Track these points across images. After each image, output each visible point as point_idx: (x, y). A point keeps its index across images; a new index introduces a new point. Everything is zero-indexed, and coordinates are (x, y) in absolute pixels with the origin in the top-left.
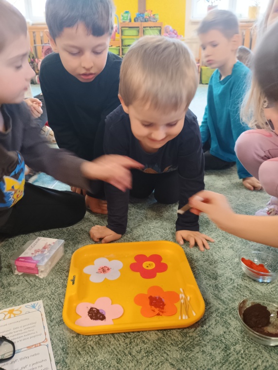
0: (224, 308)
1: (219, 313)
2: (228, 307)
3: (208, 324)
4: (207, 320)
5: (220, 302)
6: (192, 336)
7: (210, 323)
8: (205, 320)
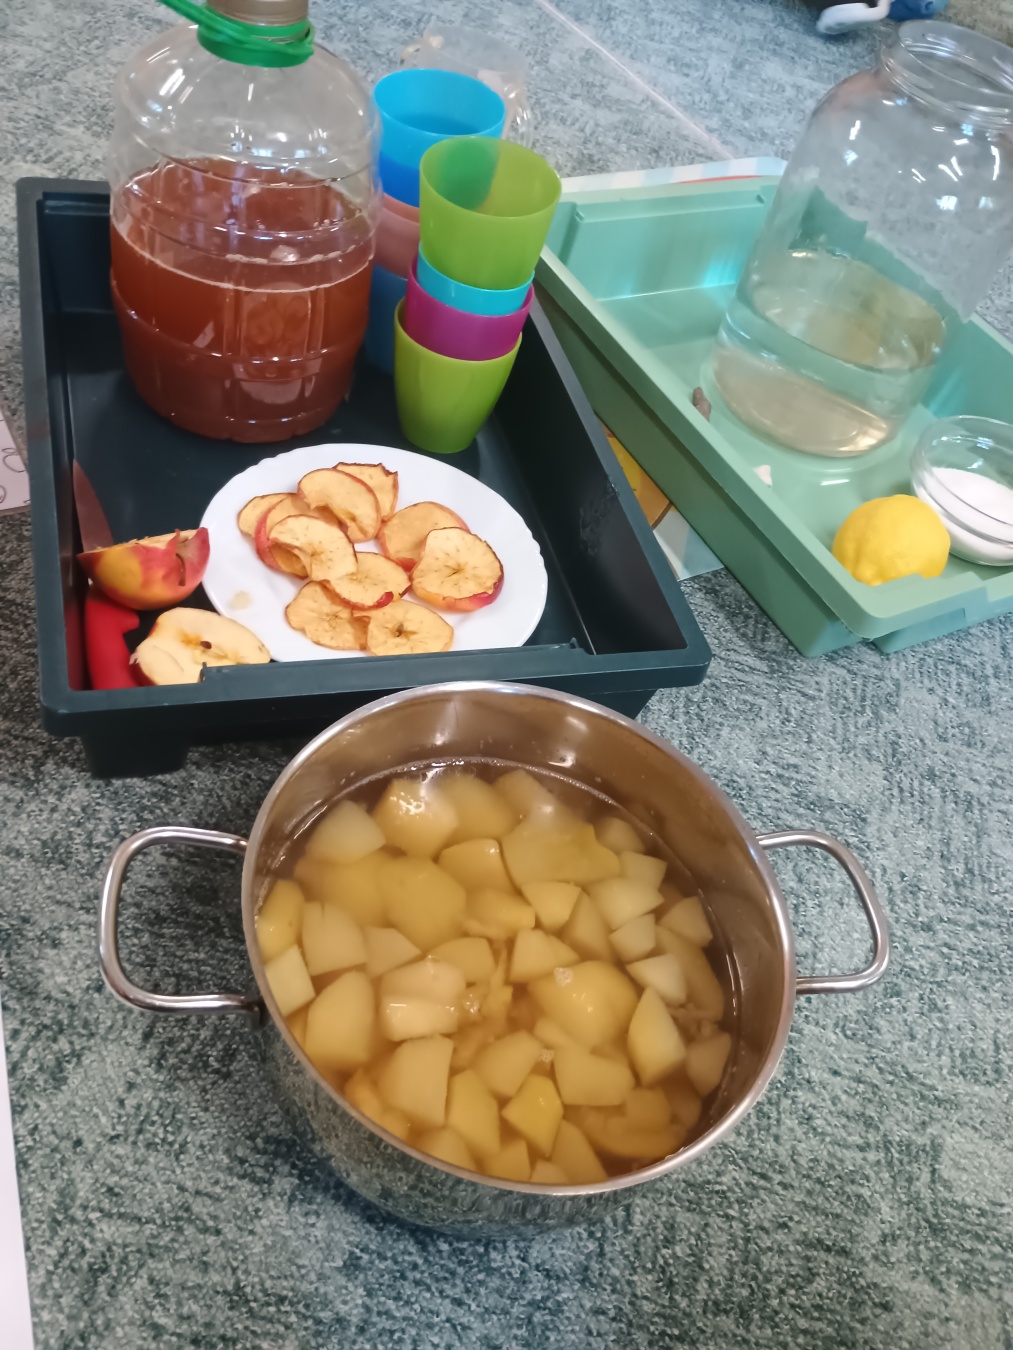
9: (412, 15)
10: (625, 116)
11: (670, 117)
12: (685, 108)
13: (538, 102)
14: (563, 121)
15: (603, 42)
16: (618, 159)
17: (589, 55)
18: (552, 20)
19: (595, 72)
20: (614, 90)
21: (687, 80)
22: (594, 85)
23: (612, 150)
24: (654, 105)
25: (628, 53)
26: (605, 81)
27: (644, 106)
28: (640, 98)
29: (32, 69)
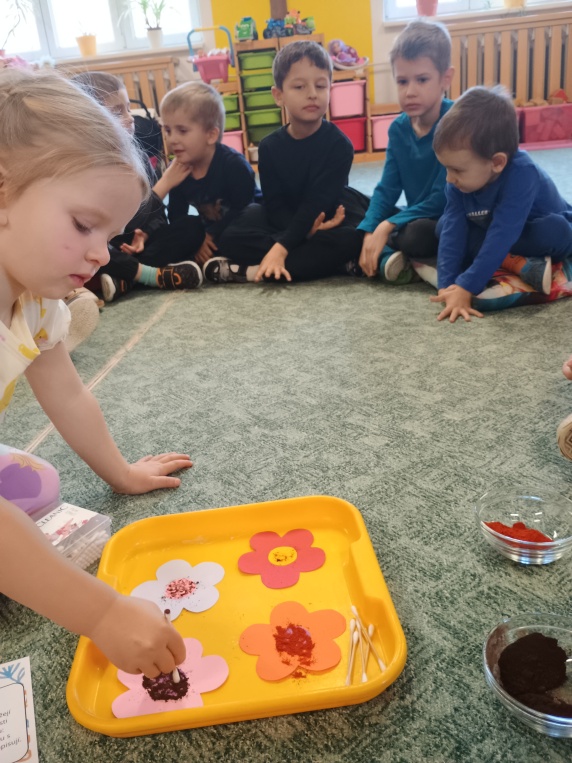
0: (455, 649)
1: (443, 661)
2: (465, 644)
3: (416, 692)
4: (415, 680)
5: (445, 634)
6: (377, 724)
7: (422, 689)
8: (410, 680)
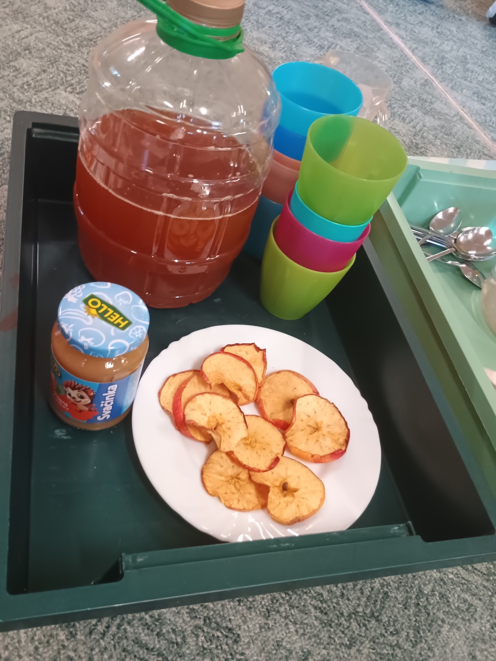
9: (326, 43)
10: (443, 123)
11: (470, 128)
12: (480, 124)
13: (390, 106)
14: (404, 119)
15: (436, 77)
16: (434, 149)
17: (426, 83)
18: (408, 59)
19: (428, 93)
20: (438, 106)
21: (483, 107)
22: (426, 101)
23: (430, 143)
24: (462, 118)
25: (450, 85)
26: (434, 100)
27: (455, 119)
28: (454, 113)
29: (90, 37)
